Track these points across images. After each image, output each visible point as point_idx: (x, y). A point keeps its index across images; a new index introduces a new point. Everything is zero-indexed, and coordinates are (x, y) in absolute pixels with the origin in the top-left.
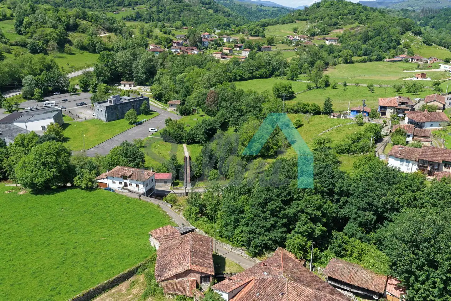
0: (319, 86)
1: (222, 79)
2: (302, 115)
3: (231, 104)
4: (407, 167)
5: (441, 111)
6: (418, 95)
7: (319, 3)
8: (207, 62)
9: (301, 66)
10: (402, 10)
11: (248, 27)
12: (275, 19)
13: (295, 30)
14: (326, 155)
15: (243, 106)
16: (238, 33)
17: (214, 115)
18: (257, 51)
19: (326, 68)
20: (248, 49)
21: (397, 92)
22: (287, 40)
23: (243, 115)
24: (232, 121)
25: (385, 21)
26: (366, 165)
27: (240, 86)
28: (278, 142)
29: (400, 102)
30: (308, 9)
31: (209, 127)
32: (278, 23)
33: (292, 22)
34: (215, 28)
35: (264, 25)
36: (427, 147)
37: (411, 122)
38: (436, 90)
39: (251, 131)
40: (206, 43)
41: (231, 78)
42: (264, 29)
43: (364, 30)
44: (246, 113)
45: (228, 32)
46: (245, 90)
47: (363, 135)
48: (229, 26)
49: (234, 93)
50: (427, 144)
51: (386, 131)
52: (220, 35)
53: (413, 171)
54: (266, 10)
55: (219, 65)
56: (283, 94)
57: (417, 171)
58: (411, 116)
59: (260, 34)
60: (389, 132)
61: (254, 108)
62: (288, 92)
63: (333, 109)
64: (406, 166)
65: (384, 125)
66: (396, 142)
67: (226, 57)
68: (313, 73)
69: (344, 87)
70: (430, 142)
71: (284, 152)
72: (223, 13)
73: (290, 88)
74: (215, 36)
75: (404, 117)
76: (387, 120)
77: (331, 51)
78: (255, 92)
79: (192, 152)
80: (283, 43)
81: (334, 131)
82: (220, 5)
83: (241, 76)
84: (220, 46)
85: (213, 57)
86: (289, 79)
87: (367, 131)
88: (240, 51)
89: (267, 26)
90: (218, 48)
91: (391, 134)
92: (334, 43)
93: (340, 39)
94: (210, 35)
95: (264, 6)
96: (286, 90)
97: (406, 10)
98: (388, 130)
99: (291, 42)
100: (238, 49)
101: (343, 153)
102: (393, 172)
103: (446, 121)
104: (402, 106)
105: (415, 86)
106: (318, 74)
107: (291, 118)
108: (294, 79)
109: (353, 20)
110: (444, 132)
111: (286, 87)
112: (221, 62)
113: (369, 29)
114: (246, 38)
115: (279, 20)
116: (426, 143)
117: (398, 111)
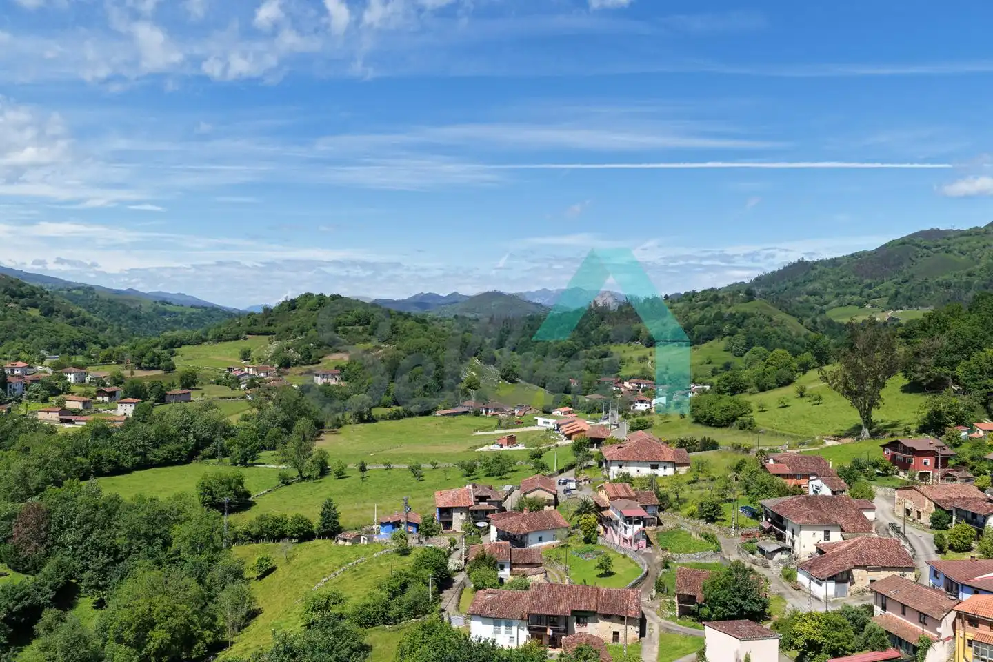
0: (306, 474)
1: (61, 473)
2: (271, 544)
3: (87, 534)
4: (508, 636)
5: (553, 507)
6: (507, 479)
7: (293, 301)
8: (21, 432)
9: (262, 432)
10: (456, 317)
11: (134, 348)
12: (199, 331)
13: (246, 356)
14: (336, 634)
15: (120, 536)
16: (106, 361)
17: (36, 569)
18: (156, 402)
19: (319, 435)
20: (131, 400)
21: (469, 476)
22: (227, 376)
23: (122, 560)
24: (90, 579)
25: (428, 338)
26: (424, 646)
27: (109, 487)
28: (214, 618)
29: (476, 497)
30: (272, 311)
31: (20, 606)
32: (205, 340)
33: (237, 338)
34: (43, 352)
35: (172, 345)
36: (539, 586)
37: (502, 536)
38: (536, 467)
39: (141, 601)
40: (19, 388)
41: (88, 470)
42: (172, 354)
43: (391, 353)
44: (129, 554)
45: (79, 359)
46: (127, 497)
47: (412, 577)
48: (82, 346)
49: (96, 508)
50: (539, 579)
51: (458, 562)
52: (57, 367)
53: (521, 644)
54: (175, 313)
55: (53, 439)
56: (224, 500)
57: (529, 642)
58: (502, 522)
59: (162, 364)
60: (463, 562)
61: (150, 539)
62: (236, 493)
63: (341, 524)
64: (506, 633)
65: (452, 549)
66: (480, 584)
67: (73, 418)
68: (291, 447)
69: (360, 474)
70: (543, 575)
71: (233, 643)
72: (68, 317)
73: (241, 483)
74: (44, 370)
75: (489, 528)
76: (457, 538)
77: (327, 394)
78: (152, 500)
80: (218, 383)
81: (348, 575)
82: (58, 299)
83: (115, 463)
84: (59, 392)
85: (37, 420)
86: (236, 464)
87: (419, 565)
88: (112, 404)
89: (179, 346)
90: (50, 398)
91: (468, 566)
92: (333, 382)
93: (344, 372)
94: (29, 367)
95: (170, 304)
96: (230, 489)
97: (464, 318)
98: (460, 558)
99: (237, 381)
100: (106, 399)
101: (373, 624)
102: (483, 652)
103: (563, 527)
104: (481, 504)
105: (499, 462)
106: (303, 448)
107: (247, 555)
108: (249, 462)
109: (366, 335)
110: (564, 549)
111: (230, 482)
112: (61, 432)
113: (401, 353)
114: (126, 373)
115: (206, 334)
116: (536, 578)
117: (476, 515)
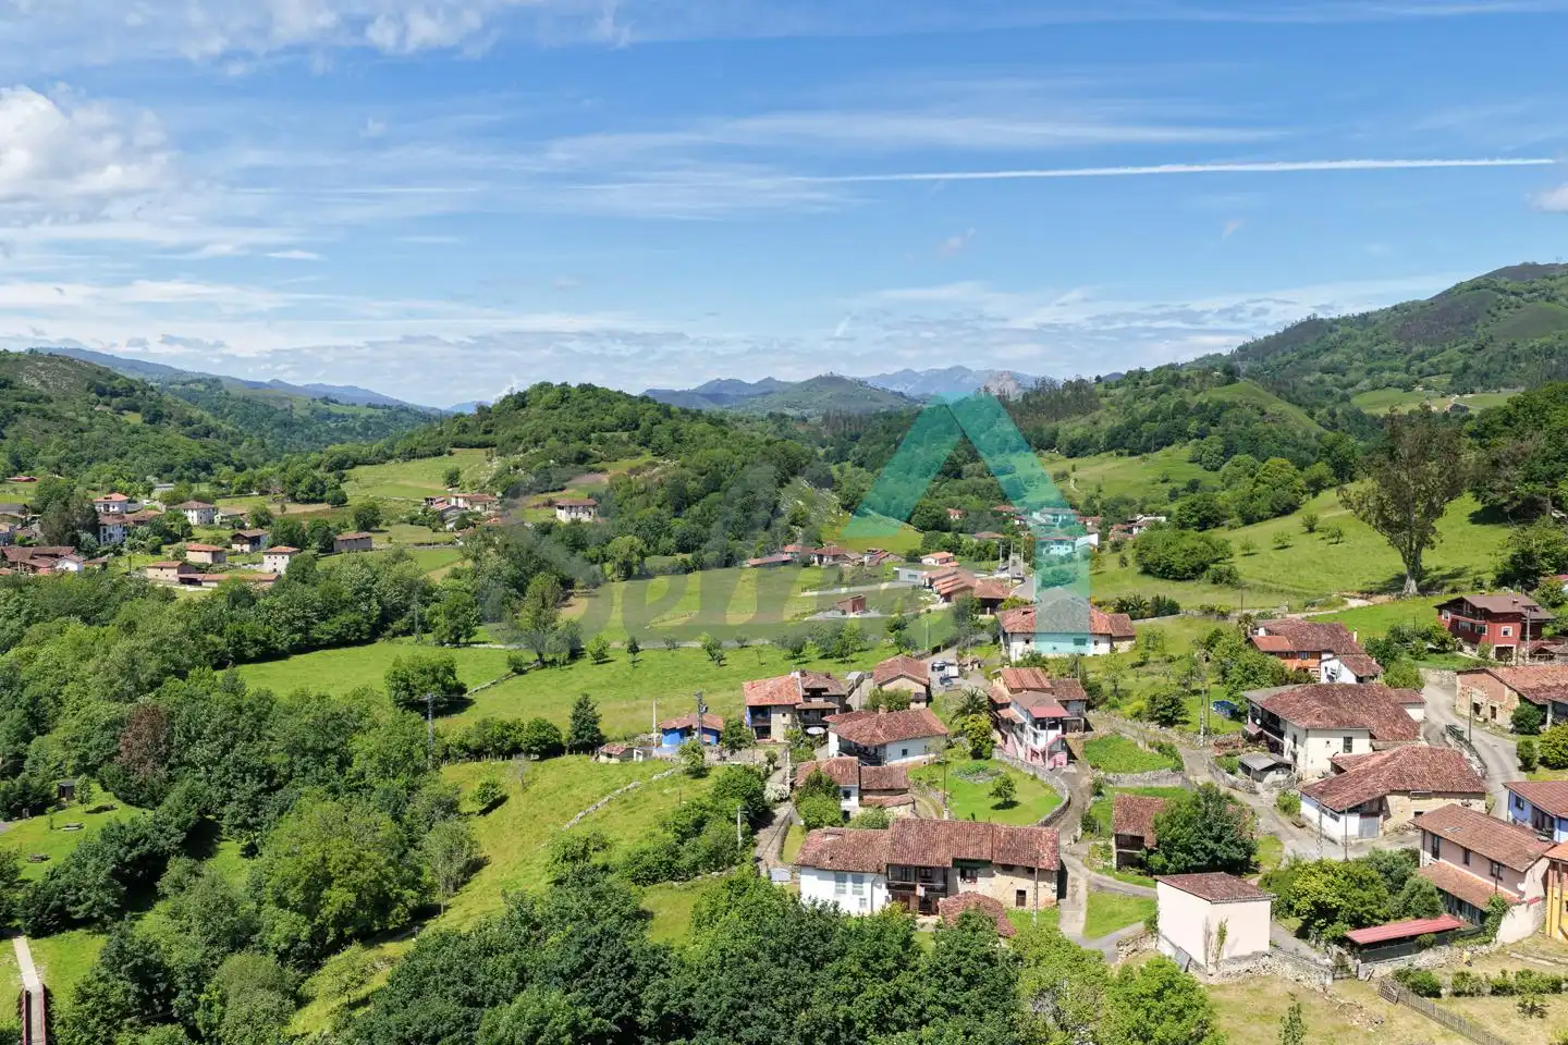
0: (548, 657)
1: (186, 660)
2: (499, 762)
3: (226, 749)
4: (857, 897)
5: (923, 705)
6: (853, 662)
7: (522, 395)
8: (123, 599)
9: (479, 596)
10: (771, 415)
11: (283, 470)
12: (381, 444)
13: (453, 479)
14: (598, 896)
15: (276, 752)
16: (244, 490)
17: (155, 800)
18: (321, 551)
19: (566, 598)
20: (283, 548)
21: (794, 658)
22: (425, 511)
23: (280, 786)
24: (234, 816)
25: (729, 447)
26: (732, 912)
27: (257, 679)
28: (419, 872)
29: (807, 690)
30: (490, 411)
31: (135, 853)
32: (390, 457)
33: (439, 453)
34: (151, 478)
35: (341, 465)
36: (904, 823)
37: (847, 748)
38: (898, 644)
39: (311, 845)
40: (118, 533)
41: (224, 654)
42: (341, 478)
43: (671, 473)
44: (290, 777)
45: (204, 489)
46: (282, 693)
47: (712, 809)
48: (207, 468)
49: (239, 710)
50: (903, 812)
51: (780, 787)
52: (172, 500)
53: (877, 910)
54: (343, 416)
55: (171, 608)
56: (427, 697)
57: (888, 906)
58: (846, 728)
59: (328, 495)
60: (788, 788)
61: (321, 755)
62: (444, 686)
63: (603, 732)
64: (854, 892)
65: (771, 768)
66: (813, 819)
67: (199, 577)
68: (525, 617)
69: (631, 656)
70: (911, 806)
71: (447, 908)
72: (183, 424)
73: (451, 671)
74: (152, 505)
75: (826, 735)
76: (778, 751)
77: (576, 540)
78: (321, 698)
79: (57, 968)
80: (412, 521)
81: (615, 807)
82: (168, 398)
83: (262, 643)
84: (176, 539)
85: (146, 580)
86: (442, 644)
87: (722, 791)
88: (255, 556)
89: (352, 467)
90: (164, 548)
91: (795, 793)
92: (585, 518)
93: (598, 501)
94: (130, 501)
95: (336, 402)
96: (436, 680)
97: (783, 416)
98: (783, 782)
99: (442, 517)
100: (247, 548)
101: (654, 880)
102: (819, 921)
103: (940, 735)
104: (813, 700)
105: (840, 637)
106: (543, 619)
107: (463, 777)
108: (462, 640)
109: (633, 446)
110: (941, 767)
111: (434, 670)
112: (182, 599)
113: (686, 471)
114: (275, 509)
115: (392, 447)
116: (898, 811)
117: (806, 717)
